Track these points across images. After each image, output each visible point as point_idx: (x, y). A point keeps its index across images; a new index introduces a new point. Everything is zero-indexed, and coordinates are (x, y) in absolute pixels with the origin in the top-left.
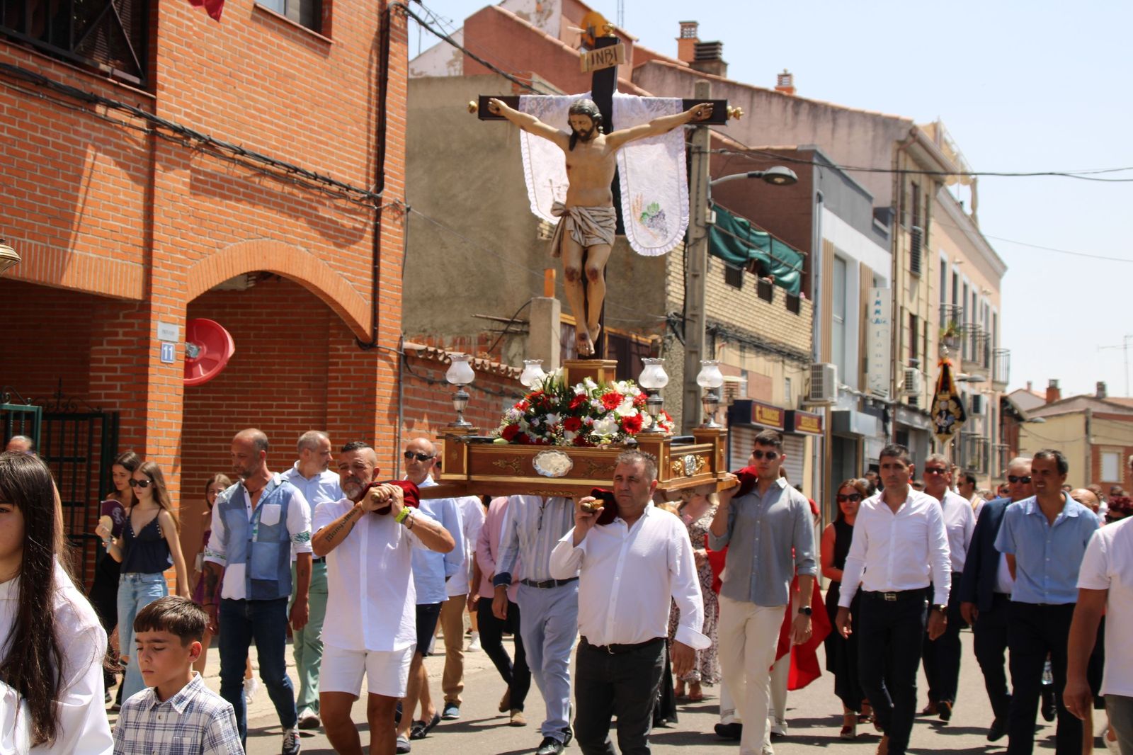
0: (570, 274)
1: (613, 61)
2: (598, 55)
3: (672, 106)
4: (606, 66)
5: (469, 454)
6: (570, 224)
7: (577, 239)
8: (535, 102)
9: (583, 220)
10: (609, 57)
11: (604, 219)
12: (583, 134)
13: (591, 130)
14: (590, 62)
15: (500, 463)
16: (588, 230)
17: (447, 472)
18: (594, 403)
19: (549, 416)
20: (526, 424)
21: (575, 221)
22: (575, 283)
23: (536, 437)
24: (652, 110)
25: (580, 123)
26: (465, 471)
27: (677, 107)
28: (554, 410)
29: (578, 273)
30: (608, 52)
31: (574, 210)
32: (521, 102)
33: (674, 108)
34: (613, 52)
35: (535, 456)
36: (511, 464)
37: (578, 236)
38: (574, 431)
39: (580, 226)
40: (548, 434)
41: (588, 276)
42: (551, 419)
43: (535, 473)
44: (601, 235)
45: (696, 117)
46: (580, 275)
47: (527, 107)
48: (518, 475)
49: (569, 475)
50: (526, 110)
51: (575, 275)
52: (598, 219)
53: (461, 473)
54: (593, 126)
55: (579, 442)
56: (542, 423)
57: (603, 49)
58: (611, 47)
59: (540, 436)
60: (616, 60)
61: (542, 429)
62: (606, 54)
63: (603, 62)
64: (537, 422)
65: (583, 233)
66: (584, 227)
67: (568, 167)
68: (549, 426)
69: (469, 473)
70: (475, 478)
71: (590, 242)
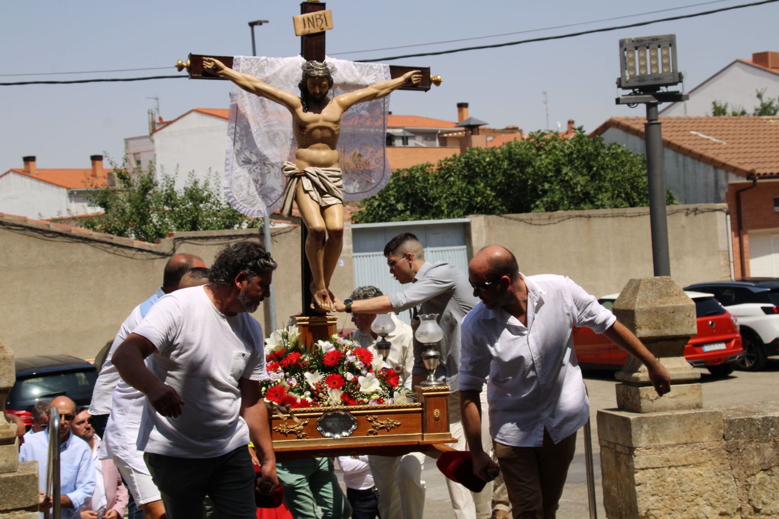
1: (324, 26)
2: (308, 19)
3: (380, 72)
4: (318, 30)
8: (249, 63)
9: (321, 180)
10: (320, 22)
11: (337, 179)
16: (324, 190)
19: (307, 375)
21: (310, 182)
24: (363, 75)
27: (385, 73)
28: (309, 368)
30: (318, 17)
32: (234, 62)
33: (383, 74)
34: (323, 17)
39: (317, 187)
45: (407, 82)
50: (241, 70)
57: (313, 14)
58: (320, 13)
60: (327, 25)
62: (317, 19)
63: (314, 27)
65: (321, 193)
66: (322, 187)
71: (328, 202)
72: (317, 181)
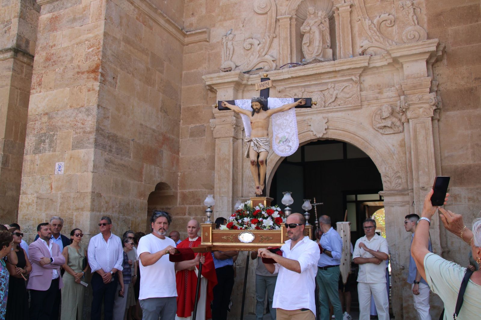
0: (253, 163)
2: (262, 84)
4: (265, 88)
5: (212, 234)
7: (255, 149)
8: (240, 102)
9: (257, 142)
10: (266, 85)
11: (265, 142)
12: (257, 110)
13: (260, 109)
14: (259, 87)
15: (225, 237)
16: (259, 146)
17: (204, 242)
18: (263, 213)
19: (245, 219)
20: (236, 222)
21: (254, 143)
22: (254, 166)
23: (239, 227)
25: (256, 105)
26: (211, 242)
28: (247, 216)
29: (256, 162)
31: (254, 139)
34: (267, 83)
35: (238, 234)
36: (229, 238)
37: (256, 148)
38: (255, 224)
39: (256, 145)
40: (245, 226)
41: (260, 163)
42: (246, 220)
43: (239, 241)
44: (264, 148)
45: (300, 104)
46: (256, 163)
48: (232, 242)
49: (253, 242)
51: (254, 163)
52: (263, 142)
53: (209, 241)
54: (261, 107)
55: (257, 228)
56: (242, 221)
57: (264, 82)
58: (267, 81)
59: (241, 227)
60: (269, 85)
64: (240, 221)
65: (257, 147)
66: (258, 145)
67: (251, 122)
68: (245, 222)
69: (212, 242)
70: (215, 244)
71: (260, 151)
72: (256, 142)
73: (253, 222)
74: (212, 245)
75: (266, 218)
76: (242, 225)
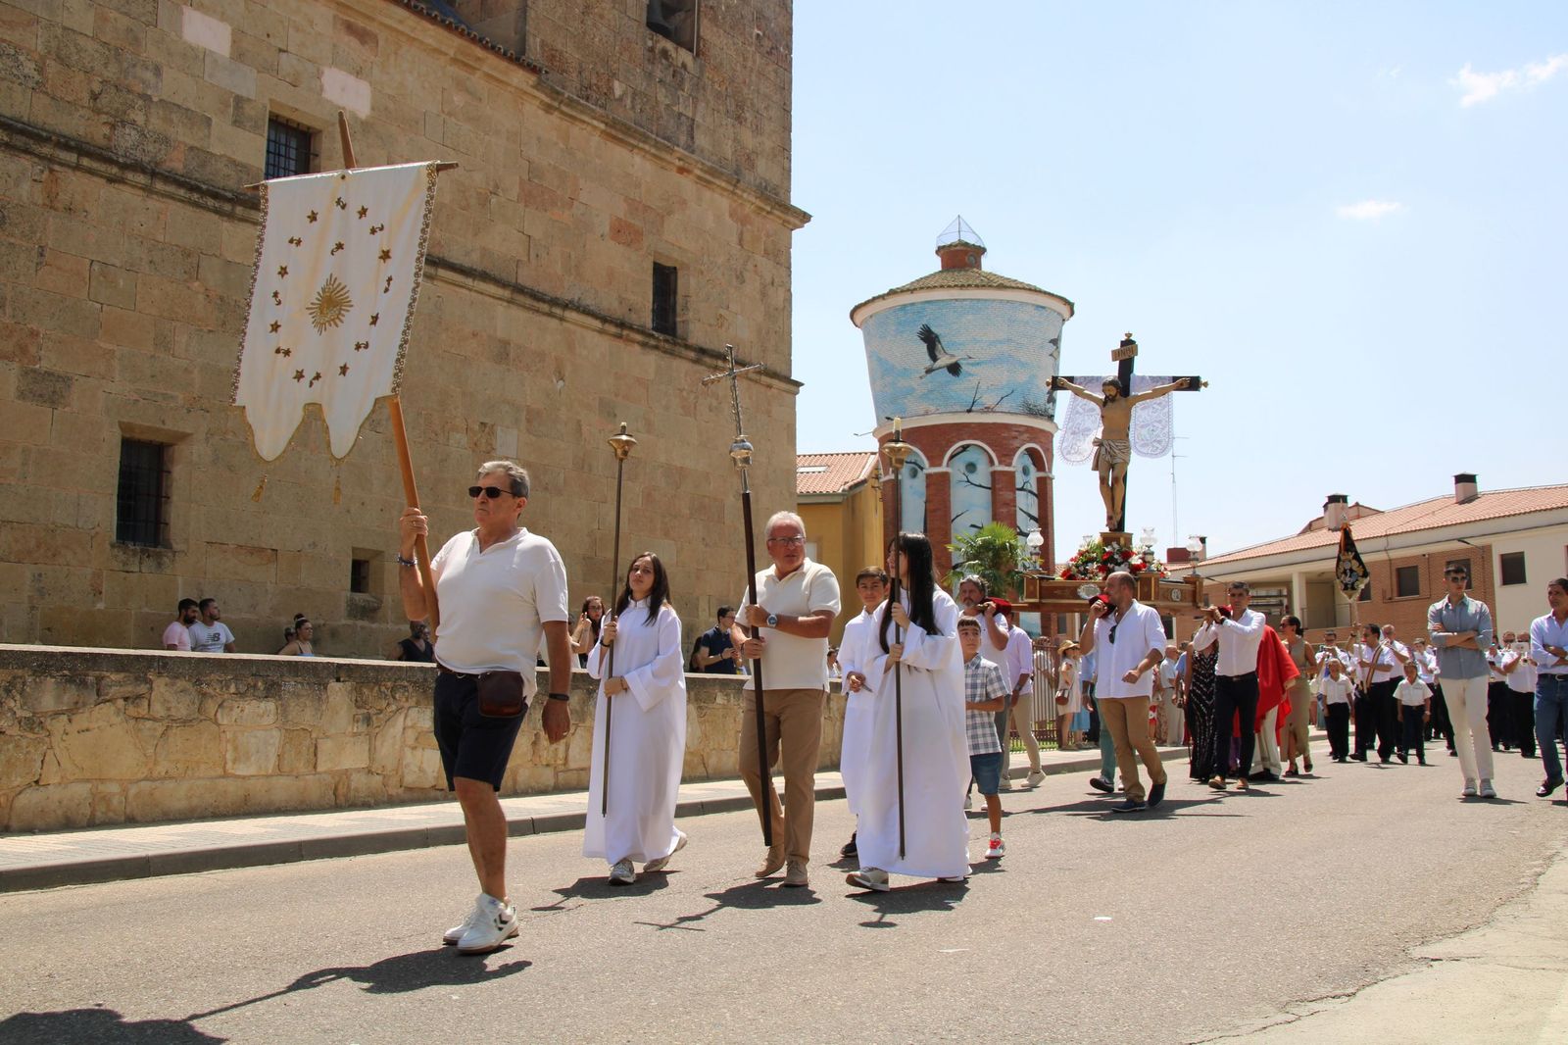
0: (1102, 480)
4: (1127, 357)
5: (1040, 587)
6: (1103, 450)
7: (1107, 460)
9: (1111, 448)
11: (1124, 447)
12: (1111, 398)
14: (1118, 354)
15: (1058, 592)
16: (1114, 454)
17: (1027, 597)
18: (1116, 556)
20: (1076, 570)
21: (1106, 449)
22: (1105, 485)
23: (1080, 576)
25: (1110, 390)
26: (1038, 596)
28: (1093, 561)
29: (1107, 480)
31: (1105, 442)
35: (1078, 587)
36: (1065, 592)
37: (1108, 458)
39: (1109, 452)
40: (1088, 575)
42: (1091, 566)
44: (1121, 457)
45: (1180, 386)
47: (1078, 381)
48: (1069, 599)
51: (1105, 481)
52: (1120, 448)
53: (1035, 597)
54: (1118, 393)
59: (1083, 576)
61: (1085, 572)
63: (1124, 355)
64: (1082, 568)
65: (1111, 456)
66: (1112, 453)
67: (1102, 417)
68: (1089, 570)
69: (1040, 598)
70: (1043, 601)
71: (1115, 462)
72: (1108, 449)
73: (1100, 569)
74: (1040, 602)
75: (1119, 564)
76: (1085, 575)
